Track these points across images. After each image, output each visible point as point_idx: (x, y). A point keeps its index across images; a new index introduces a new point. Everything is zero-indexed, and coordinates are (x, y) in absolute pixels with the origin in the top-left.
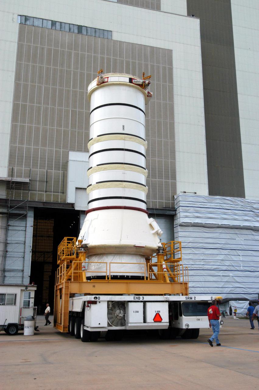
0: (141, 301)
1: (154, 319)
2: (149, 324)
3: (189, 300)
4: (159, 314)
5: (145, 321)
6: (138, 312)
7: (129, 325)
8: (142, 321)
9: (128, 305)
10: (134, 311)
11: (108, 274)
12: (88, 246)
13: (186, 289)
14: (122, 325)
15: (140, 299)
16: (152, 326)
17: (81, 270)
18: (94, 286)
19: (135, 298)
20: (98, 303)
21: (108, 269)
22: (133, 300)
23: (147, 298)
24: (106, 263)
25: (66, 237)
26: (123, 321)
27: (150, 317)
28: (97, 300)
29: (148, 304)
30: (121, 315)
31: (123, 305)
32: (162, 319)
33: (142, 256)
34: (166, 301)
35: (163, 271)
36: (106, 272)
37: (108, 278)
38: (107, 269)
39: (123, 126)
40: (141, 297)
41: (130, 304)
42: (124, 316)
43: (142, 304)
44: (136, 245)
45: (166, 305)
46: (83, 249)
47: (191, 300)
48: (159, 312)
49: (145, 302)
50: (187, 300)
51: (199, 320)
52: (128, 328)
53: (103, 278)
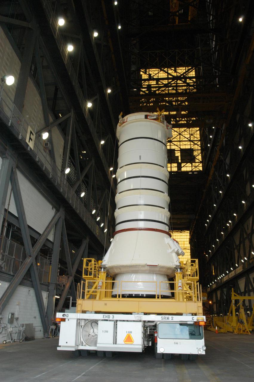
0: (111, 320)
1: (125, 341)
2: (119, 345)
3: (165, 320)
5: (115, 342)
6: (107, 332)
8: (112, 342)
10: (103, 331)
15: (109, 318)
16: (123, 348)
18: (106, 304)
19: (105, 316)
20: (67, 320)
22: (102, 319)
23: (117, 317)
25: (85, 258)
28: (66, 317)
29: (119, 324)
32: (134, 341)
34: (140, 321)
37: (119, 297)
39: (140, 157)
40: (111, 315)
41: (100, 323)
43: (113, 323)
44: (148, 264)
45: (140, 325)
47: (168, 320)
48: (131, 332)
50: (163, 320)
51: (177, 343)
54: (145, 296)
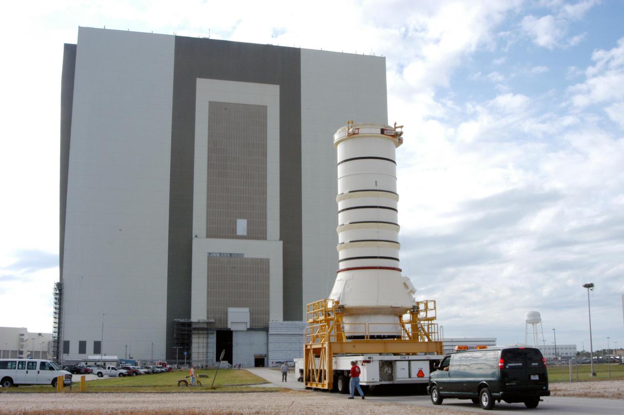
0: (406, 360)
1: (417, 375)
2: (413, 379)
4: (421, 371)
5: (410, 377)
6: (404, 369)
7: (397, 380)
8: (408, 376)
9: (395, 364)
10: (400, 369)
11: (367, 334)
12: (345, 306)
13: (441, 347)
14: (389, 380)
16: (416, 380)
17: (341, 331)
18: (354, 346)
19: (402, 357)
20: (371, 362)
21: (367, 329)
22: (400, 359)
23: (411, 357)
24: (365, 324)
26: (391, 377)
27: (414, 374)
28: (371, 360)
29: (412, 363)
30: (390, 372)
31: (390, 364)
32: (424, 375)
33: (396, 315)
34: (427, 360)
35: (417, 331)
36: (365, 333)
37: (367, 338)
38: (365, 330)
39: (376, 182)
41: (397, 362)
42: (392, 372)
43: (407, 362)
44: (393, 306)
45: (428, 363)
46: (340, 310)
48: (422, 369)
49: (410, 361)
52: (395, 382)
53: (362, 337)
54: (376, 337)
